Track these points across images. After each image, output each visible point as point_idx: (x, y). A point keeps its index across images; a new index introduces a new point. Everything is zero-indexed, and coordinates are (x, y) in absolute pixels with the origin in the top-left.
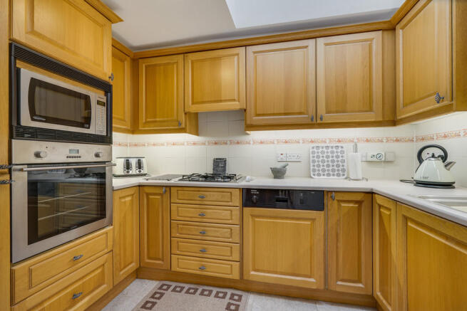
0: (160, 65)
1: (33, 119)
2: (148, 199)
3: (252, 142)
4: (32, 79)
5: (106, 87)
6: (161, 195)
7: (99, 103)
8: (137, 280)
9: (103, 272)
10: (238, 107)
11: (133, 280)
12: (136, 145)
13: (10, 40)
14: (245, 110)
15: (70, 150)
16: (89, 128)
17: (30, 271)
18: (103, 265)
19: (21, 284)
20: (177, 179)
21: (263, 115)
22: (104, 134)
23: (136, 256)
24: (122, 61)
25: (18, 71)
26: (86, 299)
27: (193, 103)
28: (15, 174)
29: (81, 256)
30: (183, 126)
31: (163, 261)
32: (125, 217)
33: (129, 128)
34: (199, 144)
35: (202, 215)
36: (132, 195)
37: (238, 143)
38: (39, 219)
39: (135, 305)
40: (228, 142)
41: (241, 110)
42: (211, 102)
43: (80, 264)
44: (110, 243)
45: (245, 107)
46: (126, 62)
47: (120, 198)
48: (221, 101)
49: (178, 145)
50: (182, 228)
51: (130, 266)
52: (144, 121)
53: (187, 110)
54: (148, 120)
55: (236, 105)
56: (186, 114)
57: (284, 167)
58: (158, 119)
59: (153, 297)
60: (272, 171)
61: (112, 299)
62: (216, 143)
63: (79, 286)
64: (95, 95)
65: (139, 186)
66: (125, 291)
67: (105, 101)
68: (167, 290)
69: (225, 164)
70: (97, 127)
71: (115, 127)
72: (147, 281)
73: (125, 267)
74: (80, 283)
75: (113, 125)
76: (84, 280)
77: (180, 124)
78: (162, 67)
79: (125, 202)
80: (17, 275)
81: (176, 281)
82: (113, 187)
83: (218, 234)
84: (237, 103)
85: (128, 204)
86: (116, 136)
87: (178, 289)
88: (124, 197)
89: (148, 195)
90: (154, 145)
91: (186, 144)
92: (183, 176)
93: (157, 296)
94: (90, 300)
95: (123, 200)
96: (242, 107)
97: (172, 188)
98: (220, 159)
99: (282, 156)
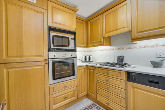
0: (94, 21)
1: (53, 46)
2: (89, 71)
3: (138, 47)
4: (53, 35)
5: (74, 33)
6: (93, 70)
7: (72, 39)
8: (87, 98)
9: (74, 93)
10: (127, 31)
11: (86, 98)
12: (90, 51)
13: (48, 26)
14: (131, 31)
15: (63, 54)
16: (69, 47)
17: (53, 87)
18: (74, 90)
19: (51, 90)
20: (99, 64)
21: (143, 32)
22: (74, 48)
23: (86, 90)
24: (83, 24)
25: (50, 33)
26: (69, 100)
27: (106, 33)
28: (49, 61)
29: (66, 86)
30: (103, 43)
31: (94, 95)
32: (81, 76)
33: (86, 46)
34: (111, 50)
35: (107, 81)
36: (84, 69)
37: (130, 48)
38: (55, 74)
39: (83, 107)
40: (125, 48)
41: (128, 31)
42: (113, 31)
43: (67, 89)
44: (76, 84)
45: (131, 30)
46: (84, 24)
47: (80, 70)
48: (118, 29)
49: (103, 50)
50: (100, 84)
51: (84, 93)
52: (90, 43)
53: (104, 36)
54: (91, 42)
55: (126, 30)
56: (103, 38)
57: (162, 61)
58: (94, 42)
59: (89, 107)
60: (151, 63)
61: (78, 102)
62: (119, 49)
63: (66, 95)
64: (71, 36)
65: (87, 66)
66: (82, 101)
67: (74, 38)
68: (94, 106)
69: (123, 58)
70: (72, 46)
71: (77, 46)
72: (90, 100)
73: (82, 93)
74: (67, 94)
75: (77, 45)
76: (68, 94)
77: (101, 42)
78: (95, 22)
79: (81, 71)
80: (50, 88)
81: (99, 104)
82: (77, 66)
83: (114, 91)
84: (127, 28)
85: (82, 72)
86: (78, 49)
87: (98, 108)
88: (81, 69)
89: (89, 69)
90: (95, 51)
91: (106, 50)
92: (102, 63)
93: (90, 107)
94: (70, 100)
95: (81, 70)
96: (129, 30)
97: (97, 68)
98: (121, 56)
99: (160, 54)
